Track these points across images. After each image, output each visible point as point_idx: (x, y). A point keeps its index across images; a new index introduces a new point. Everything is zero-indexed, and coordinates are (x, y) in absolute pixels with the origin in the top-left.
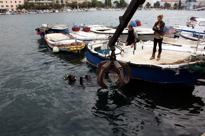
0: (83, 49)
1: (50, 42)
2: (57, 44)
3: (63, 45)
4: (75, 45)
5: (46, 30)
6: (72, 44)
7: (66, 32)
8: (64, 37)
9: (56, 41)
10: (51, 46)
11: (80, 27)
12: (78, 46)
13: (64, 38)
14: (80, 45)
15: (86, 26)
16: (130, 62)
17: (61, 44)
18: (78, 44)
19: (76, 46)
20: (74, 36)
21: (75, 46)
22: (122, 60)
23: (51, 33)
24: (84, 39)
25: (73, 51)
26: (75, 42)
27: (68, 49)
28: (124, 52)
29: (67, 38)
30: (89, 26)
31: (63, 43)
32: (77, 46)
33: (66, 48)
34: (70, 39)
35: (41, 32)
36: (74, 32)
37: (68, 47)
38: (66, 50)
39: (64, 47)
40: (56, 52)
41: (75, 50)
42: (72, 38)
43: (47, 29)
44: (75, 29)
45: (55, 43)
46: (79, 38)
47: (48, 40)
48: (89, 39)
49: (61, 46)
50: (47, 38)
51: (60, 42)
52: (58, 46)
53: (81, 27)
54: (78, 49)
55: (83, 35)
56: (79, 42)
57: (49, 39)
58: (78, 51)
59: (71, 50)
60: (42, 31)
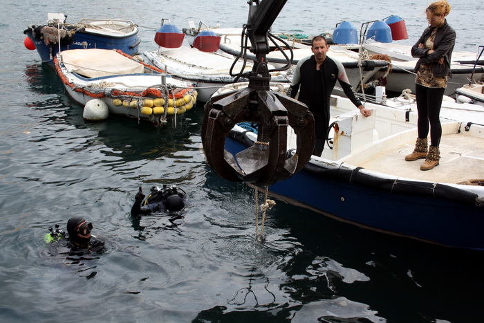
0: (188, 111)
1: (71, 78)
2: (97, 89)
3: (116, 94)
4: (161, 98)
5: (67, 36)
6: (149, 94)
7: (131, 48)
8: (124, 64)
9: (94, 77)
10: (74, 95)
11: (184, 31)
12: (171, 101)
13: (126, 69)
14: (178, 98)
15: (206, 30)
16: (361, 171)
17: (108, 89)
18: (170, 93)
19: (163, 101)
20: (161, 62)
21: (157, 101)
22: (330, 162)
23: (81, 47)
24: (197, 78)
25: (150, 116)
26: (160, 86)
27: (134, 108)
28: (340, 132)
29: (134, 70)
30: (216, 32)
31: (118, 87)
32: (167, 101)
33: (126, 103)
34: (145, 73)
35: (47, 42)
36: (163, 49)
37: (134, 103)
38: (127, 112)
39: (120, 102)
40: (94, 118)
41: (159, 115)
42: (151, 69)
43: (70, 33)
44: (167, 39)
45: (89, 83)
46: (178, 73)
47: (64, 72)
48: (214, 77)
49: (109, 96)
50: (63, 66)
51: (107, 81)
52: (102, 96)
53: (188, 32)
54: (170, 110)
55: (192, 63)
56: (174, 87)
57: (70, 68)
58: (170, 116)
59: (144, 114)
60: (51, 37)
